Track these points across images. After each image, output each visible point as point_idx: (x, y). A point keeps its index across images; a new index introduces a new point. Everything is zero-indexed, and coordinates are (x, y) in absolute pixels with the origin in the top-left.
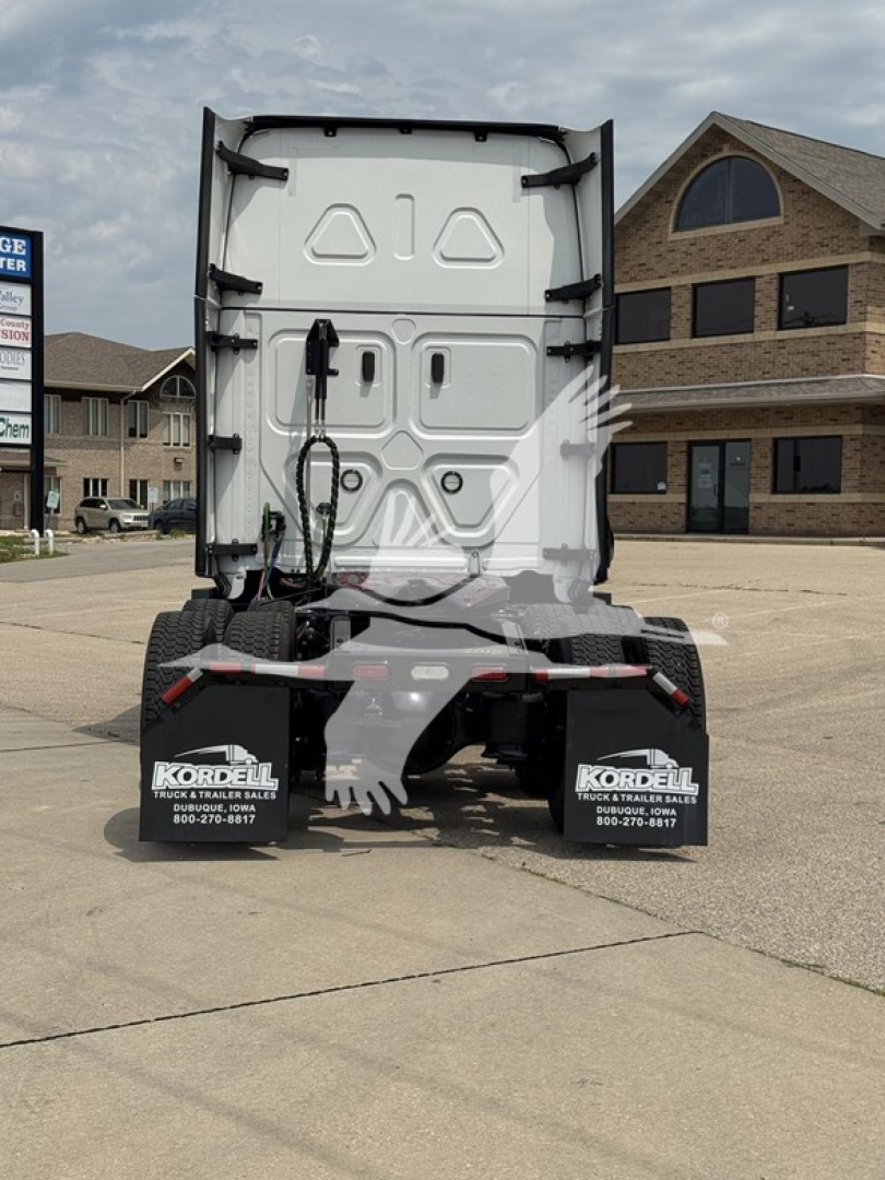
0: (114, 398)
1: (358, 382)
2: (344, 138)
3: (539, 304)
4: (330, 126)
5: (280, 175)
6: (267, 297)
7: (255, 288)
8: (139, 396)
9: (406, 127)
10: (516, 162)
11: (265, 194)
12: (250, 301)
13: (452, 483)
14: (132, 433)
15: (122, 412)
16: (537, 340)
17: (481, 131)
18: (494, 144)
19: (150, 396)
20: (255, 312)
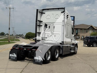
0: (85, 29)
1: (49, 28)
2: (49, 10)
3: (62, 22)
4: (48, 9)
5: (45, 13)
6: (43, 22)
7: (42, 21)
8: (87, 29)
9: (53, 9)
10: (61, 11)
11: (44, 15)
12: (42, 22)
13: (55, 36)
14: (86, 32)
15: (86, 30)
16: (62, 25)
17: (58, 9)
18: (60, 9)
19: (88, 29)
20: (42, 23)
